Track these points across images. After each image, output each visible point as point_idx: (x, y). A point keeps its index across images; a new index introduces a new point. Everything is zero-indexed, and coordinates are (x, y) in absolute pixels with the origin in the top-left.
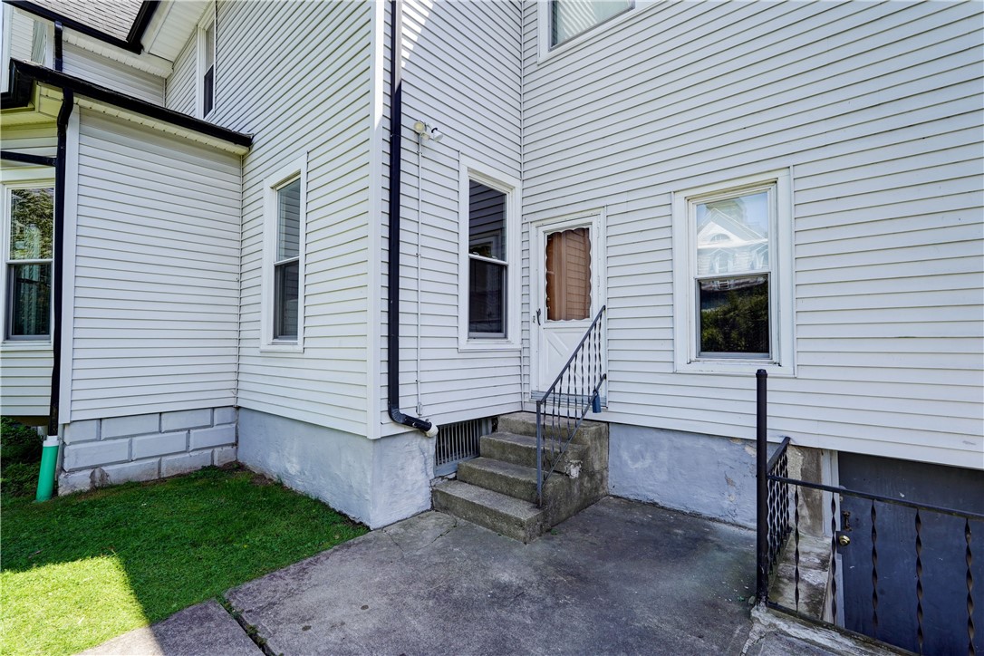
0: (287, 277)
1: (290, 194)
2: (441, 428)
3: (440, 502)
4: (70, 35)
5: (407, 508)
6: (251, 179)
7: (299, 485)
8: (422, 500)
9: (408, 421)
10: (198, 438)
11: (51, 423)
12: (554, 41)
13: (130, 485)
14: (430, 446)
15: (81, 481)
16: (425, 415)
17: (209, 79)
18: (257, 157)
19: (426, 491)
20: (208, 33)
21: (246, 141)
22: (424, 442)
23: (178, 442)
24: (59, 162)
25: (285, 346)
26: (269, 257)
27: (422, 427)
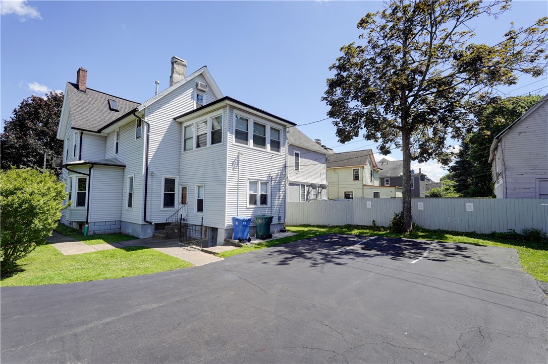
0: (131, 195)
1: (131, 179)
2: (156, 224)
3: (154, 236)
4: (84, 132)
5: (147, 236)
6: (126, 173)
7: (131, 234)
8: (151, 235)
9: (147, 222)
10: (113, 227)
11: (87, 222)
12: (185, 150)
13: (100, 235)
14: (153, 227)
15: (91, 233)
16: (152, 221)
17: (117, 143)
18: (127, 169)
19: (152, 234)
20: (117, 132)
21: (125, 166)
22: (152, 226)
23: (108, 227)
24: (89, 175)
25: (130, 209)
26: (128, 191)
27: (150, 223)
